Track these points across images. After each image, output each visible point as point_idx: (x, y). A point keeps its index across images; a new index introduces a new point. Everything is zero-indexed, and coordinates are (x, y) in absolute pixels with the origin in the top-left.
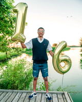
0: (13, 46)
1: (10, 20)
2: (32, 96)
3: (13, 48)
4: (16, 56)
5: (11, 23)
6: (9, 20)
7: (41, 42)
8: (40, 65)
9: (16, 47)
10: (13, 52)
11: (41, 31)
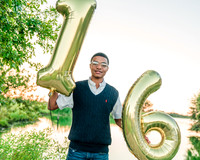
0: (18, 96)
3: (19, 101)
4: (23, 121)
5: (21, 32)
6: (15, 24)
7: (96, 91)
8: (88, 155)
9: (26, 97)
10: (17, 110)
11: (100, 64)
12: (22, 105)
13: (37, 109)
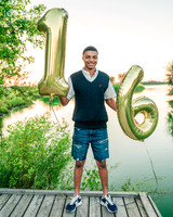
1: (11, 25)
2: (74, 205)
5: (13, 33)
6: (6, 26)
10: (14, 97)
12: (18, 93)
13: (30, 94)
